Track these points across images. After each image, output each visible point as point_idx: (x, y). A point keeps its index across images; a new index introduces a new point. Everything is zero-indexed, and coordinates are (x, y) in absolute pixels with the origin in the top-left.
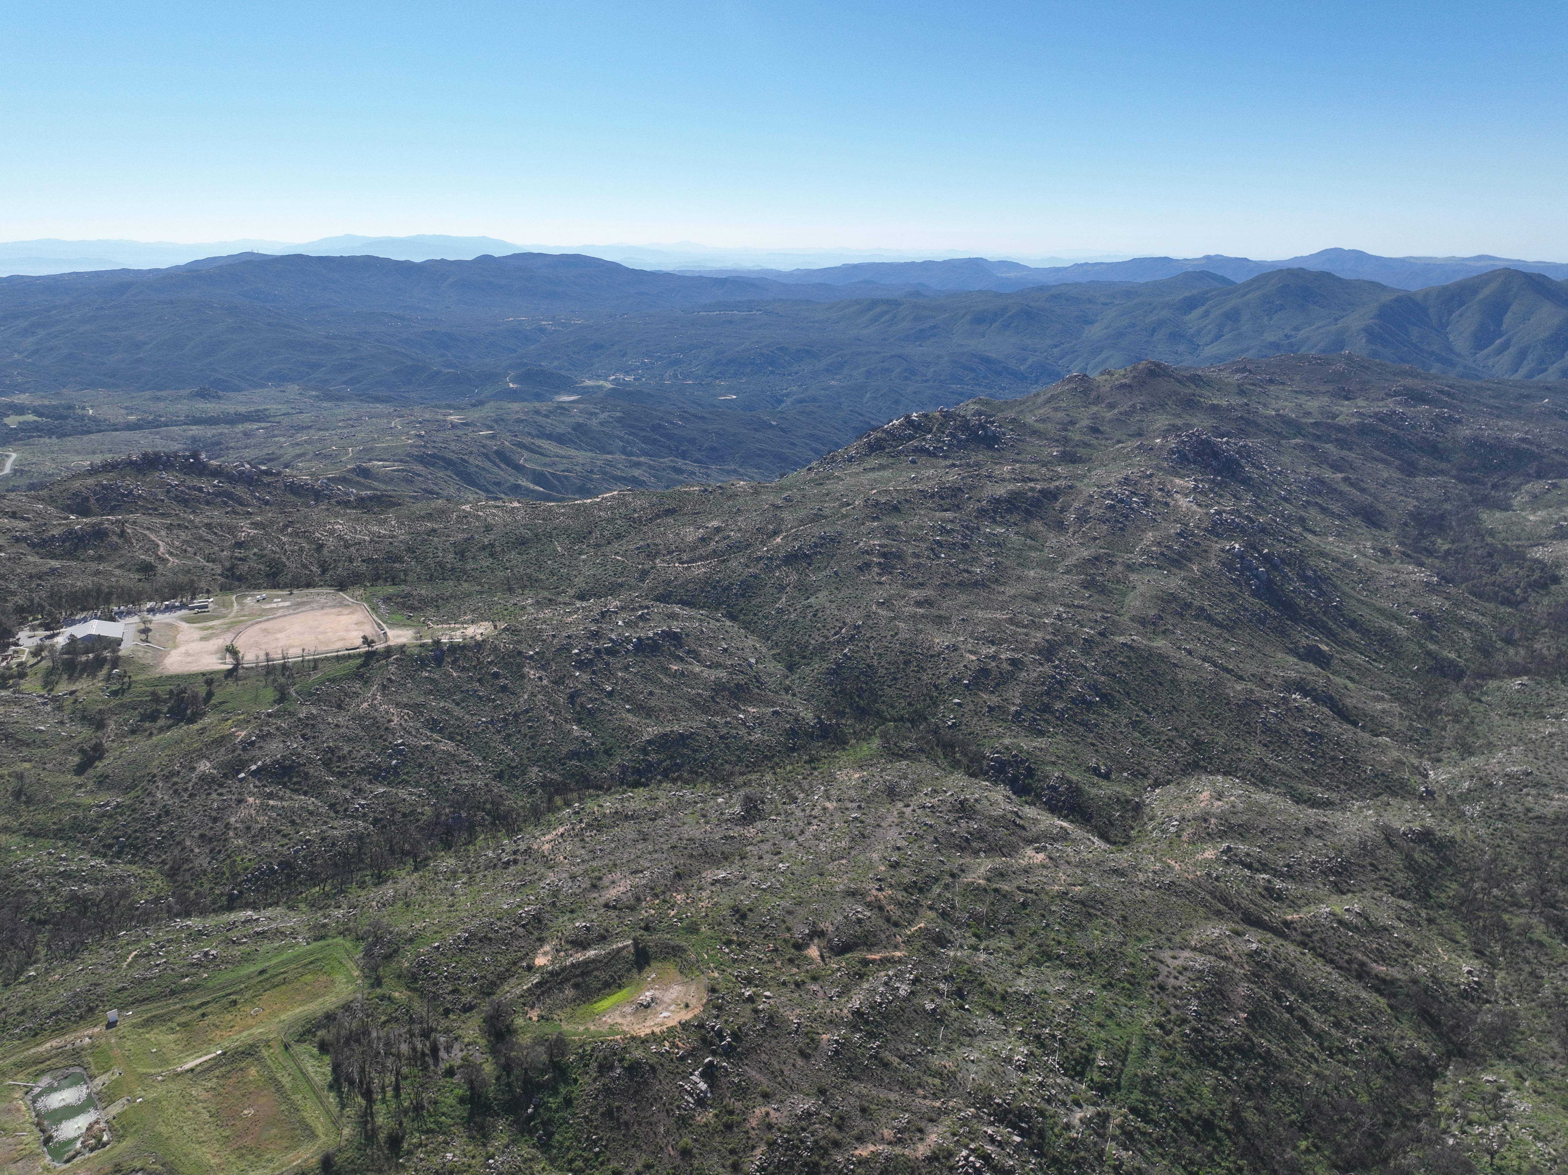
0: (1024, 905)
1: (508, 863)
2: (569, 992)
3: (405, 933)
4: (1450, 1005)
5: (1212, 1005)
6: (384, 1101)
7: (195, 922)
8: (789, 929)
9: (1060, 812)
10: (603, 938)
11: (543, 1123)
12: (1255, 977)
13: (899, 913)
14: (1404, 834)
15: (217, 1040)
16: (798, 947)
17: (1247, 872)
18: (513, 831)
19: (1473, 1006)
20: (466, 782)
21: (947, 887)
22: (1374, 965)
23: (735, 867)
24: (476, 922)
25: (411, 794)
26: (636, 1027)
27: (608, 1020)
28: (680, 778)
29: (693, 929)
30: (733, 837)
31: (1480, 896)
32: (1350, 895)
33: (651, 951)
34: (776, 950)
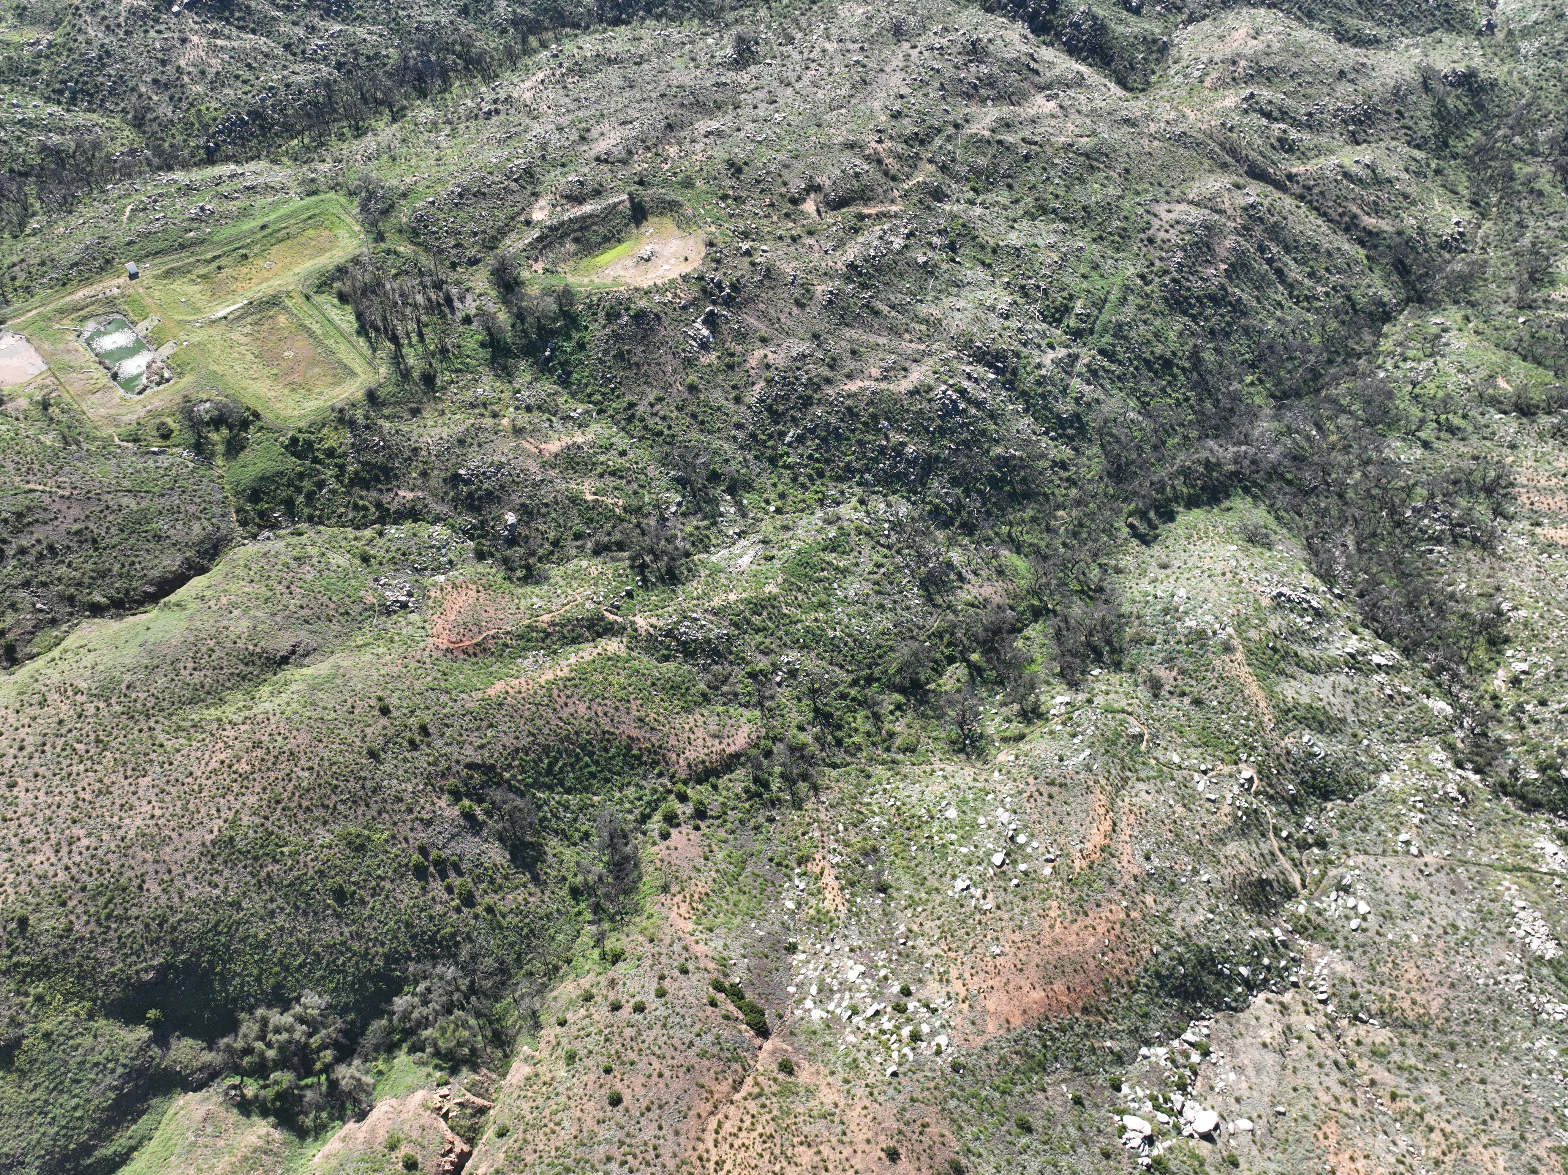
0: (1027, 158)
1: (489, 113)
2: (571, 247)
3: (397, 188)
4: (1426, 255)
5: (1196, 257)
6: (410, 345)
7: (180, 176)
8: (785, 184)
9: (1079, 54)
10: (597, 193)
11: (561, 364)
12: (1245, 231)
13: (897, 166)
14: (1446, 77)
15: (241, 291)
16: (795, 202)
17: (1265, 122)
18: (490, 77)
19: (1447, 256)
20: (428, 19)
21: (949, 138)
22: (1366, 218)
23: (729, 118)
24: (466, 177)
25: (370, 33)
26: (639, 279)
27: (611, 272)
28: (664, 13)
29: (688, 184)
30: (725, 84)
31: (1499, 145)
32: (1365, 145)
33: (647, 206)
34: (772, 205)
